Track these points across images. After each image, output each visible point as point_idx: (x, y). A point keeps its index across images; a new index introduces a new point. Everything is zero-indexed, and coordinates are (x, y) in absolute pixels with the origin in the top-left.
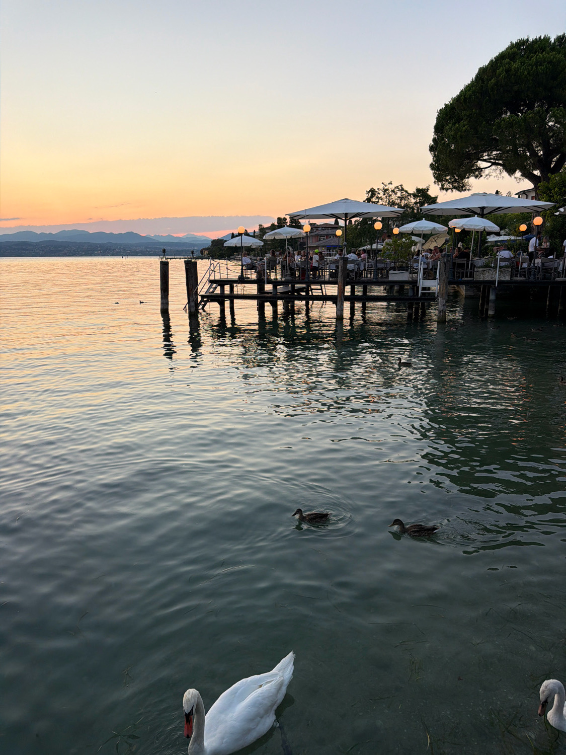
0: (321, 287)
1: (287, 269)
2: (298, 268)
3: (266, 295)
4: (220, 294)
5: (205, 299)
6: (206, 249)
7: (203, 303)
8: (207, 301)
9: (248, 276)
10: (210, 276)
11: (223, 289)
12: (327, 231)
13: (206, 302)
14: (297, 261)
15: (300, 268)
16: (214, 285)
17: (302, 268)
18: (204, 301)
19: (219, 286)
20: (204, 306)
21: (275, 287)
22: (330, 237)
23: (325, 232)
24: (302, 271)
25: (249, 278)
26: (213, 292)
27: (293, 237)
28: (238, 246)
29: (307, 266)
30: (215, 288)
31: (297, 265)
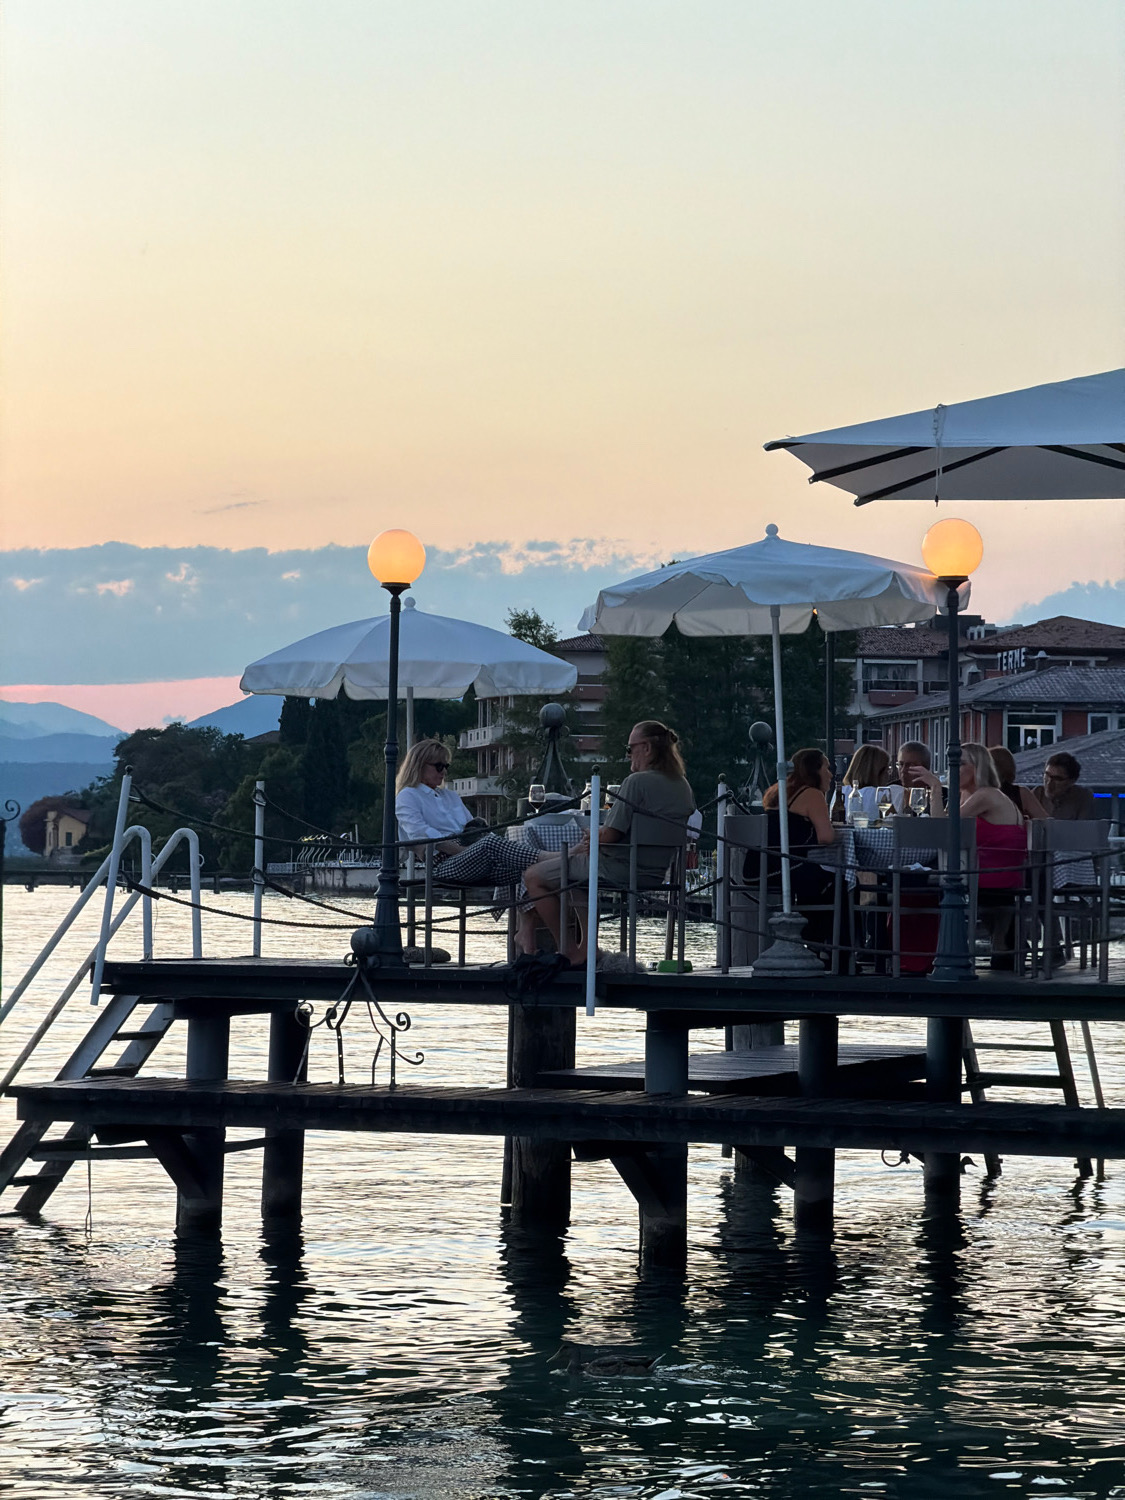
0: (1059, 1035)
1: (775, 884)
2: (869, 879)
3: (591, 1097)
4: (191, 1080)
5: (58, 1130)
6: (67, 805)
7: (31, 1168)
8: (73, 1149)
9: (439, 942)
10: (108, 932)
11: (210, 1048)
12: (1070, 674)
13: (61, 1157)
14: (863, 823)
15: (885, 877)
16: (139, 1017)
17: (909, 878)
18: (37, 1150)
19: (180, 1014)
20: (41, 1188)
21: (667, 1037)
22: (1100, 725)
23: (1056, 684)
24: (905, 901)
25: (444, 956)
26: (127, 1068)
27: (828, 625)
28: (355, 693)
29: (954, 862)
30: (148, 1039)
31: (863, 851)
